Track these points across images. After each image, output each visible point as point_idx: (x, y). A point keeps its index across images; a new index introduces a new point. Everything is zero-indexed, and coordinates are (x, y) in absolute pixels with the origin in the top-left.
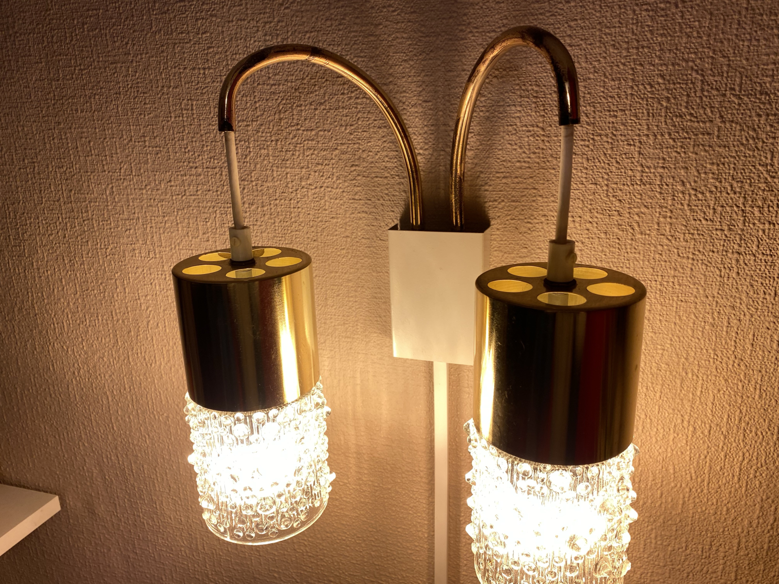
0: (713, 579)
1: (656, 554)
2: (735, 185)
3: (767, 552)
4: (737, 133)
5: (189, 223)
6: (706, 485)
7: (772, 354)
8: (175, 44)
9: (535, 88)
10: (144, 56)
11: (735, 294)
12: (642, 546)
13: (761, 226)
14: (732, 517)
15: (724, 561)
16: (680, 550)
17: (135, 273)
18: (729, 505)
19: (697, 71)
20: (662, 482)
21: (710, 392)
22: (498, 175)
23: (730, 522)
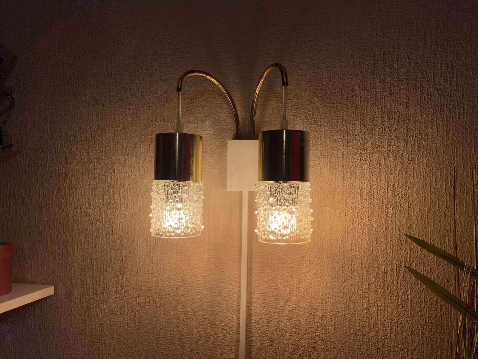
0: (354, 280)
1: (332, 272)
2: (343, 123)
3: (372, 264)
4: (342, 107)
5: (146, 147)
6: (347, 237)
7: (362, 182)
8: (151, 80)
9: (279, 95)
10: (138, 85)
11: (348, 160)
12: (326, 269)
13: (353, 136)
14: (358, 250)
15: (357, 271)
16: (340, 269)
17: (118, 169)
18: (356, 245)
19: (328, 88)
20: (331, 238)
21: (344, 198)
22: (267, 124)
23: (357, 253)
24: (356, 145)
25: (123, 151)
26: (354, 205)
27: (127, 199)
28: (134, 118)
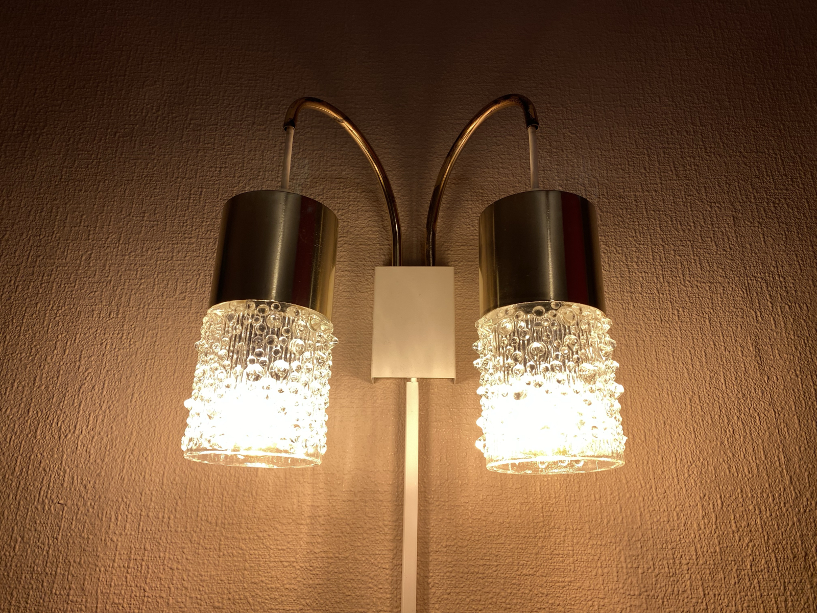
2: (618, 248)
3: (721, 555)
6: (654, 491)
13: (640, 274)
14: (683, 521)
18: (678, 509)
20: (619, 494)
23: (682, 528)
24: (649, 291)
25: (106, 291)
26: (661, 415)
27: (97, 405)
28: (147, 221)
